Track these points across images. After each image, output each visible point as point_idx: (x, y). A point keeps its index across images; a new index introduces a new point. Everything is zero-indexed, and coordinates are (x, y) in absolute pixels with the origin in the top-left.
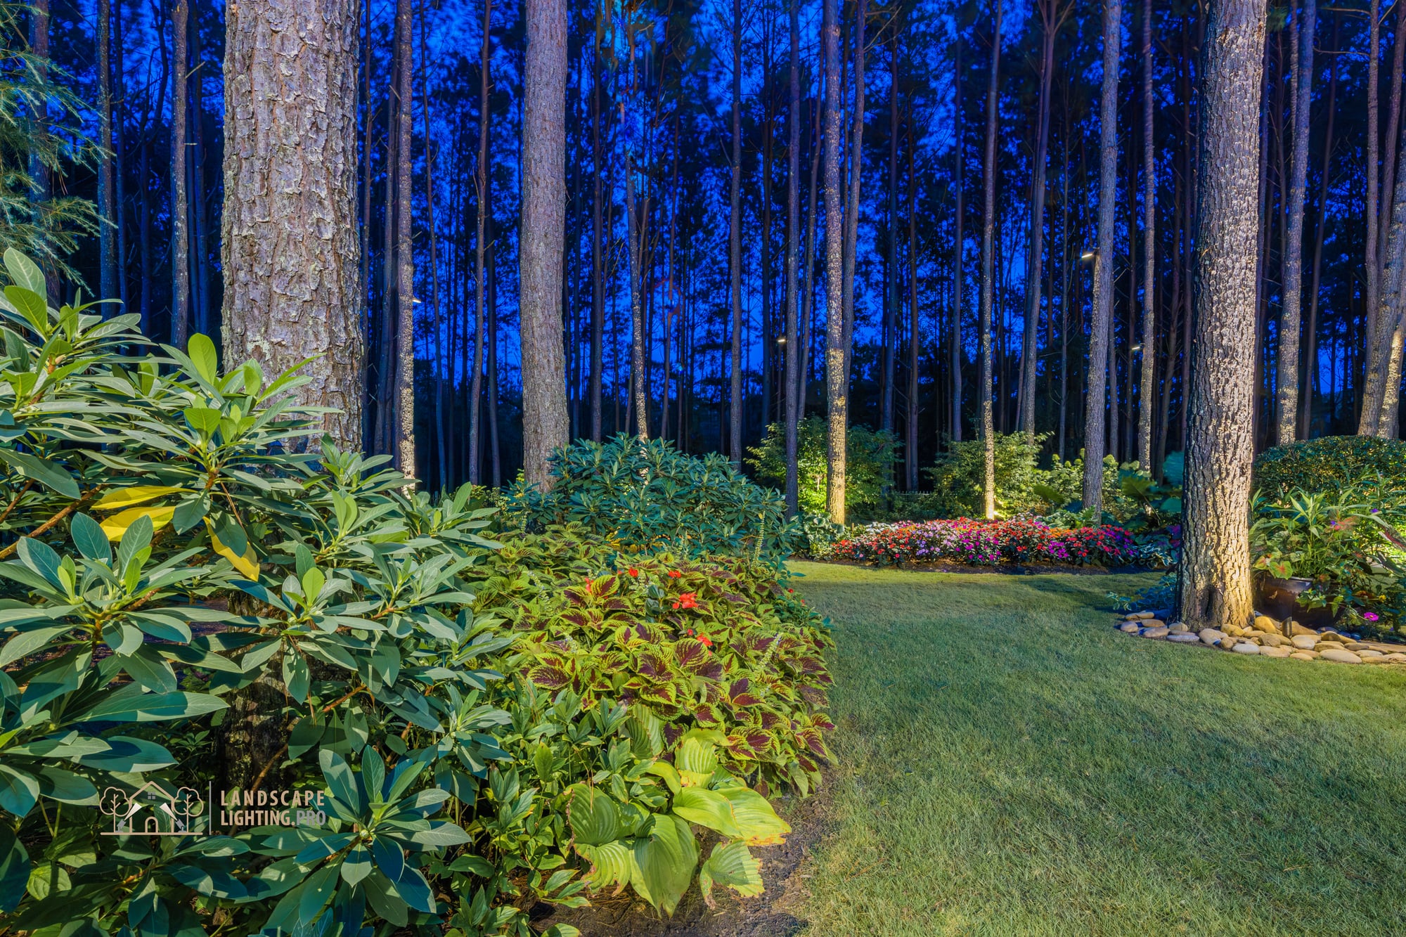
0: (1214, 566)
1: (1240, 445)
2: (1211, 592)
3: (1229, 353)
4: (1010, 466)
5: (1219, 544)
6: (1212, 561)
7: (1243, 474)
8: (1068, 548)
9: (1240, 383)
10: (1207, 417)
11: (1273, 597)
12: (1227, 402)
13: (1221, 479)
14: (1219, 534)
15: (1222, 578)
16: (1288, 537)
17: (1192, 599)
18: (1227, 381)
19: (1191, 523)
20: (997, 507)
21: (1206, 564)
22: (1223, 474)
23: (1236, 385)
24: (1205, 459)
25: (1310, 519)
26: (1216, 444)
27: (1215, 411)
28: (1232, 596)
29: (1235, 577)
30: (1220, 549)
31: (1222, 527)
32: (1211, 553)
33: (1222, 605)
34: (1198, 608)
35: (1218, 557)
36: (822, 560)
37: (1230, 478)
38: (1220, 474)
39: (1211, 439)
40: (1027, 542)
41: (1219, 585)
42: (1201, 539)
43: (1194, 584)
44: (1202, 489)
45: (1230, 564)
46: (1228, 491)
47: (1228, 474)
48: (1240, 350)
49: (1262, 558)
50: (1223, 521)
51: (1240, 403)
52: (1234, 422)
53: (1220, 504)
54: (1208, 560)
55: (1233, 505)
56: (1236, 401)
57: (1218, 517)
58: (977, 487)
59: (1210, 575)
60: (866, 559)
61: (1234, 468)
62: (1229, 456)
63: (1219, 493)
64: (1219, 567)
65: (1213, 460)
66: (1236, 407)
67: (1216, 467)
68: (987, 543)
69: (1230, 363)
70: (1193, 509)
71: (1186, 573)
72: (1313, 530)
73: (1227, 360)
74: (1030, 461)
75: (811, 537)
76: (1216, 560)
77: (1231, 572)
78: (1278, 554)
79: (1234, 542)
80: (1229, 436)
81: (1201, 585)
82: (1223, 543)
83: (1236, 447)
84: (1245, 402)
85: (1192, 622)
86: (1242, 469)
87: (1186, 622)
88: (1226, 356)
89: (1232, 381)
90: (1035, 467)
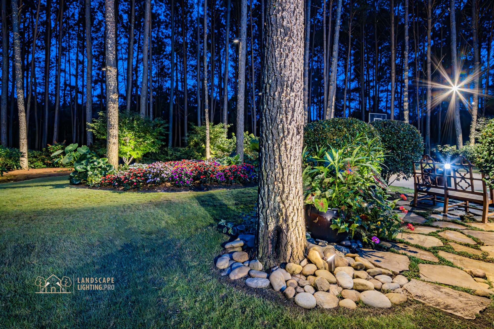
0: (280, 210)
1: (296, 109)
2: (279, 231)
3: (287, 32)
4: (216, 137)
5: (283, 191)
6: (279, 206)
7: (298, 133)
8: (225, 175)
9: (295, 59)
10: (274, 85)
11: (316, 221)
12: (287, 73)
13: (284, 137)
14: (283, 183)
15: (286, 221)
16: (323, 179)
17: (266, 238)
18: (287, 56)
19: (264, 174)
20: (211, 154)
21: (275, 208)
22: (285, 132)
23: (293, 60)
24: (273, 120)
25: (337, 166)
26: (279, 107)
27: (279, 80)
28: (293, 235)
29: (295, 219)
30: (284, 196)
31: (286, 177)
32: (278, 199)
33: (286, 244)
34: (270, 246)
35: (283, 203)
36: (94, 187)
37: (290, 136)
38: (284, 132)
39: (277, 103)
40: (206, 173)
41: (284, 226)
42: (271, 187)
43: (267, 227)
44: (271, 145)
45: (291, 208)
46: (289, 147)
47: (289, 132)
48: (295, 31)
49: (310, 196)
50: (286, 171)
51: (296, 75)
52: (292, 90)
53: (284, 158)
54: (276, 205)
55: (293, 158)
56: (293, 72)
57: (283, 169)
58: (203, 146)
59: (277, 217)
60: (119, 186)
61: (293, 127)
62: (290, 118)
63: (283, 148)
64: (284, 211)
65: (278, 121)
66: (293, 78)
67: (280, 127)
68: (186, 175)
69: (289, 41)
70: (266, 162)
71: (261, 216)
72: (339, 175)
73: (287, 38)
74: (225, 135)
75: (90, 173)
76: (282, 205)
77: (292, 215)
78: (318, 192)
79: (294, 189)
80: (289, 101)
81: (272, 227)
82: (286, 190)
83: (294, 111)
84: (299, 75)
85: (265, 260)
86: (298, 129)
87: (261, 260)
88: (286, 35)
89: (291, 55)
90: (227, 138)
